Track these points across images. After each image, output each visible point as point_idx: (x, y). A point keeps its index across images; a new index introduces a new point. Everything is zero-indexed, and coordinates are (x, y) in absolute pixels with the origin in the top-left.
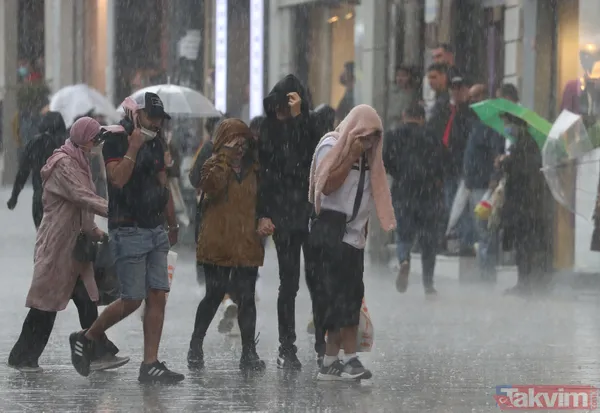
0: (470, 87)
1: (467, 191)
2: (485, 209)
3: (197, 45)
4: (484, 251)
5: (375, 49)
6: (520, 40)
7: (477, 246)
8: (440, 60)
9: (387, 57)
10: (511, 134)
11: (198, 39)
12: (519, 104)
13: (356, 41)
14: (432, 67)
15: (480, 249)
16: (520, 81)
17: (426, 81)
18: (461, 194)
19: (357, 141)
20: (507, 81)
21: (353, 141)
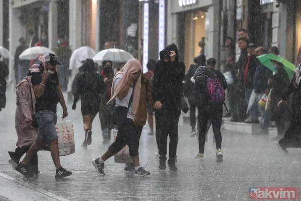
0: (256, 48)
1: (256, 94)
2: (263, 102)
3: (135, 30)
4: (263, 121)
5: (214, 31)
6: (279, 27)
7: (260, 118)
8: (243, 36)
9: (219, 34)
10: (276, 69)
11: (136, 28)
12: (279, 56)
13: (206, 28)
14: (239, 39)
15: (261, 119)
16: (279, 45)
17: (237, 45)
18: (253, 96)
19: (132, 75)
20: (273, 45)
21: (130, 75)
